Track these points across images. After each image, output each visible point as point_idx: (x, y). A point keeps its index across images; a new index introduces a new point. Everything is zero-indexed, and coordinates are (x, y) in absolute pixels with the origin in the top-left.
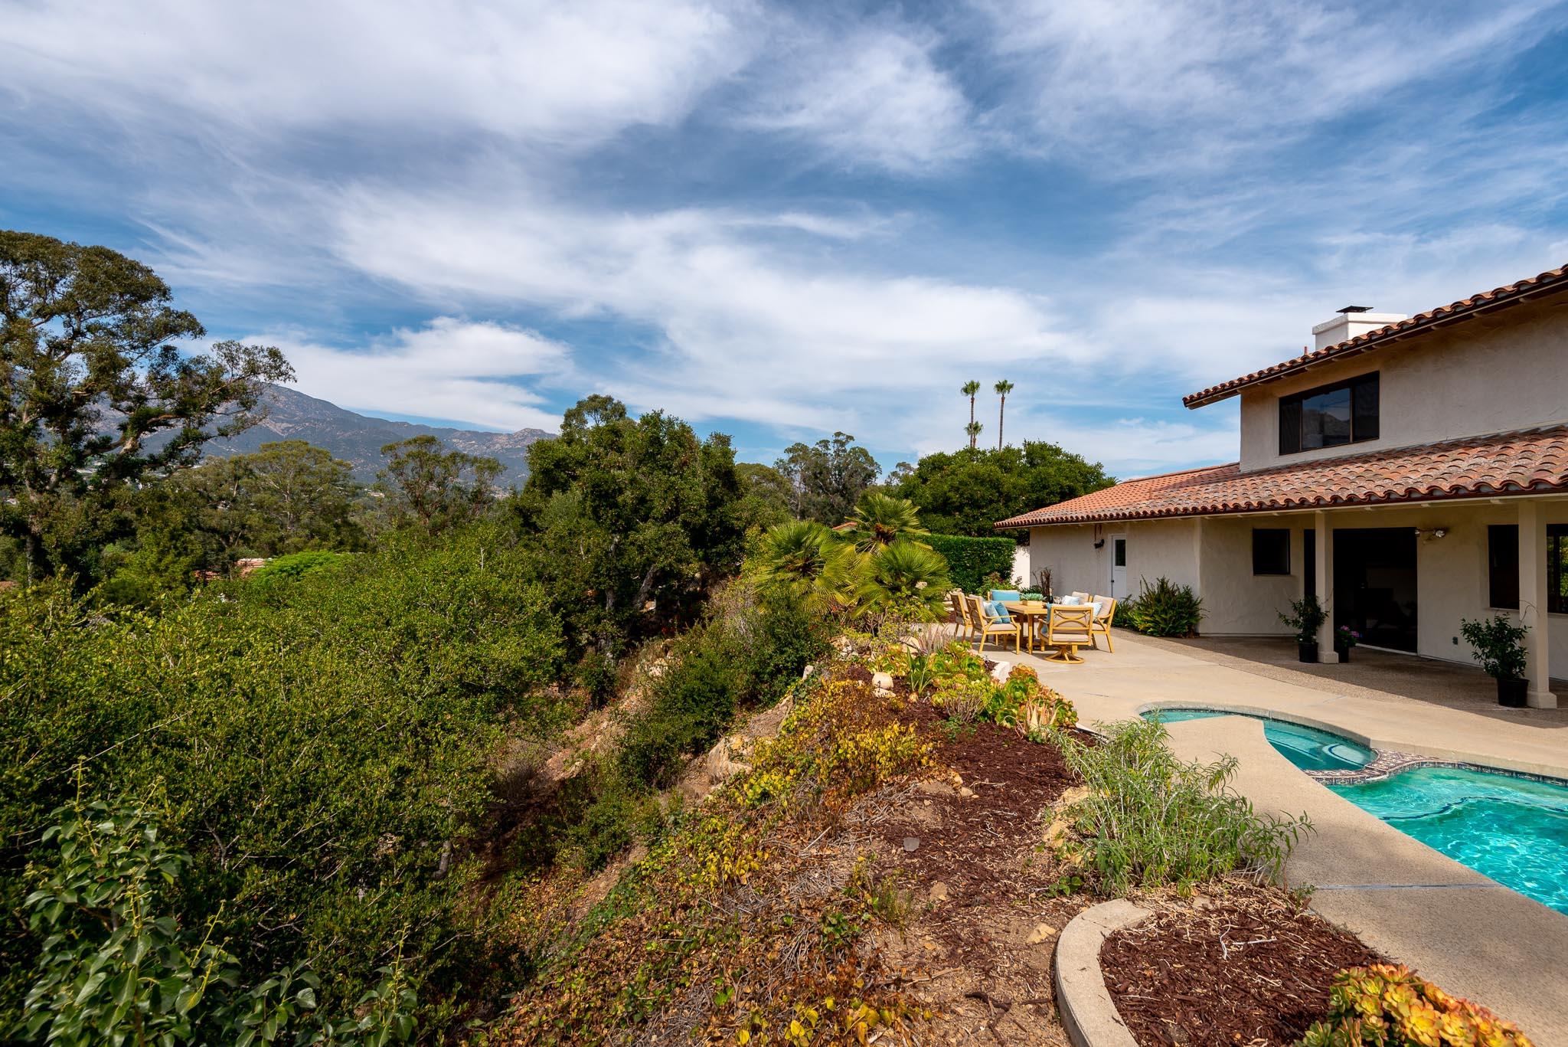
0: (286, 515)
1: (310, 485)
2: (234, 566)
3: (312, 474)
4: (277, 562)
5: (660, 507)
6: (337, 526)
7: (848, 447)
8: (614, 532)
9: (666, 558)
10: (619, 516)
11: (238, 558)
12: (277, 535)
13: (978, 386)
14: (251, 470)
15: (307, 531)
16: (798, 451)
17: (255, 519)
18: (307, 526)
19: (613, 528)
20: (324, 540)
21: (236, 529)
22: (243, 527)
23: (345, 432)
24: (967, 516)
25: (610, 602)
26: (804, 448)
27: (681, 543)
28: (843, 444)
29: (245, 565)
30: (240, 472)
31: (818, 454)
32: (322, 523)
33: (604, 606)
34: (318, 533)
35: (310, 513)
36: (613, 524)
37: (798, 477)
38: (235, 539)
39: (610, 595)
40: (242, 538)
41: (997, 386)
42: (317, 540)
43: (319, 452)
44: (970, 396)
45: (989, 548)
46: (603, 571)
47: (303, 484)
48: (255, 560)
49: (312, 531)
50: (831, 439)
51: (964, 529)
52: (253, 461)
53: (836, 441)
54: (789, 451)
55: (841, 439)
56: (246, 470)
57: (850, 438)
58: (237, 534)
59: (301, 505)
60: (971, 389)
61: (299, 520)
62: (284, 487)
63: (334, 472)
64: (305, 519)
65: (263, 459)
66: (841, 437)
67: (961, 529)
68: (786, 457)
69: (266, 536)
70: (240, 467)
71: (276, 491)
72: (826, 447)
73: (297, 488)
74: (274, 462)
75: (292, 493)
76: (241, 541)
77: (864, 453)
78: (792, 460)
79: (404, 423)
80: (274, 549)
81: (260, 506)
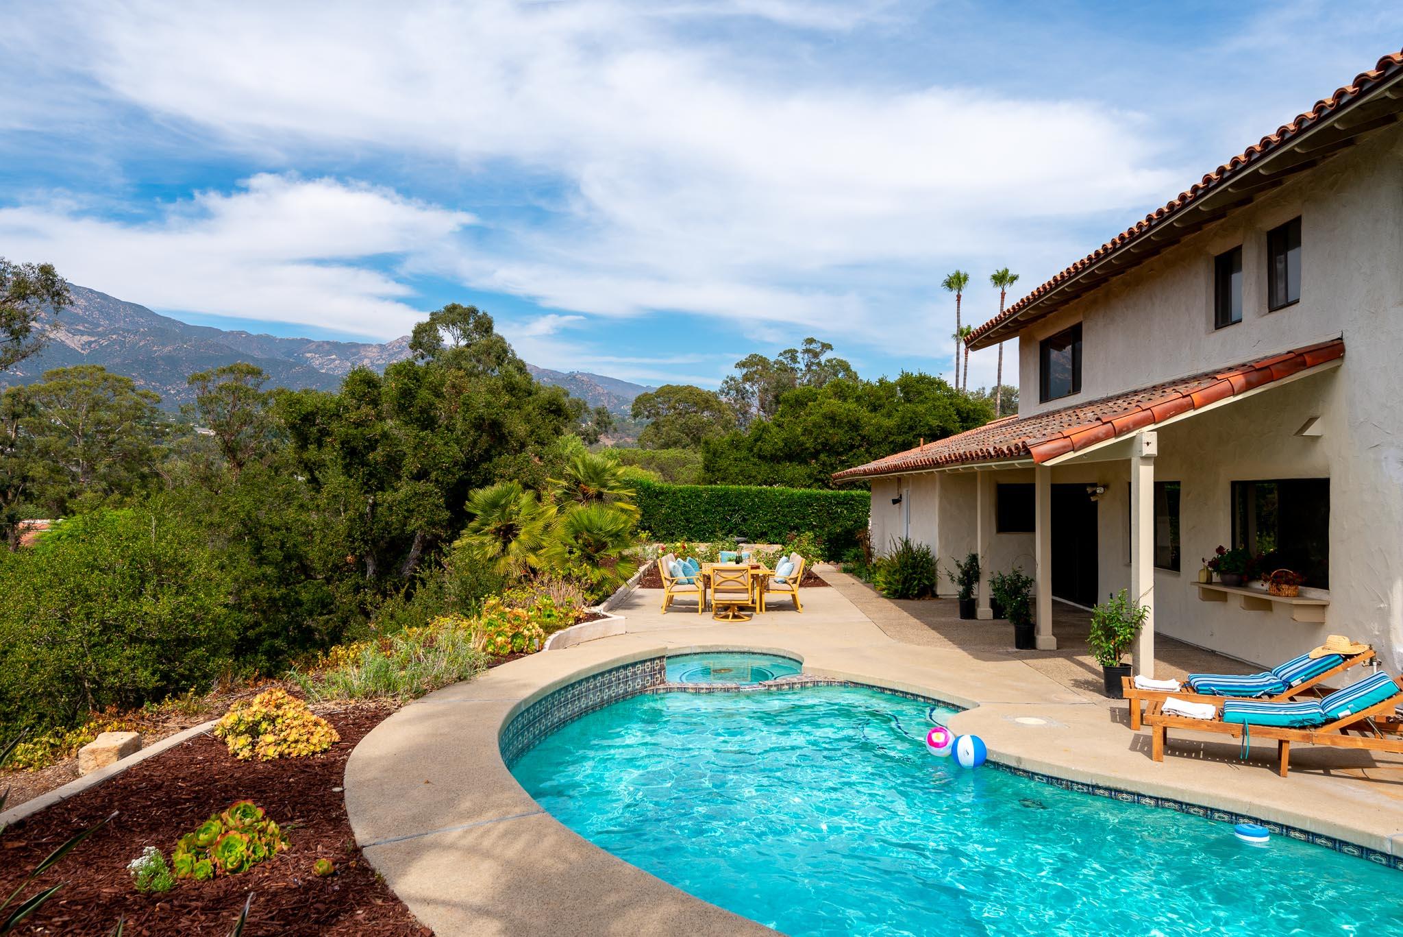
0: (77, 463)
1: (107, 424)
2: (13, 530)
3: (109, 408)
4: (65, 524)
5: (411, 464)
6: (143, 477)
7: (823, 359)
8: (366, 492)
9: (417, 520)
10: (371, 475)
11: (20, 520)
12: (66, 489)
13: (966, 278)
14: (33, 406)
15: (104, 484)
16: (755, 365)
17: (38, 469)
18: (104, 477)
19: (366, 487)
20: (127, 495)
21: (16, 482)
22: (25, 479)
23: (164, 345)
24: (824, 464)
25: (370, 570)
26: (763, 361)
27: (434, 504)
28: (816, 355)
29: (28, 529)
30: (19, 409)
31: (783, 369)
32: (124, 474)
33: (364, 573)
34: (119, 486)
35: (108, 460)
36: (365, 484)
37: (755, 402)
38: (15, 496)
39: (369, 561)
40: (24, 492)
41: (994, 277)
42: (116, 495)
43: (119, 381)
44: (955, 293)
45: (839, 503)
46: (357, 535)
47: (99, 423)
48: (39, 522)
49: (111, 485)
50: (800, 348)
51: (822, 480)
52: (37, 393)
53: (807, 351)
54: (741, 365)
55: (814, 348)
56: (27, 405)
57: (827, 347)
58: (17, 489)
59: (96, 450)
60: (956, 282)
61: (94, 470)
62: (75, 427)
63: (137, 407)
64: (101, 469)
65: (49, 392)
66: (813, 346)
67: (817, 480)
68: (738, 374)
69: (52, 491)
70: (19, 402)
71: (66, 433)
72: (794, 359)
73: (90, 430)
74: (62, 394)
75: (85, 435)
76: (21, 498)
77: (845, 367)
78: (746, 378)
79: (240, 333)
80: (61, 508)
81: (44, 453)
